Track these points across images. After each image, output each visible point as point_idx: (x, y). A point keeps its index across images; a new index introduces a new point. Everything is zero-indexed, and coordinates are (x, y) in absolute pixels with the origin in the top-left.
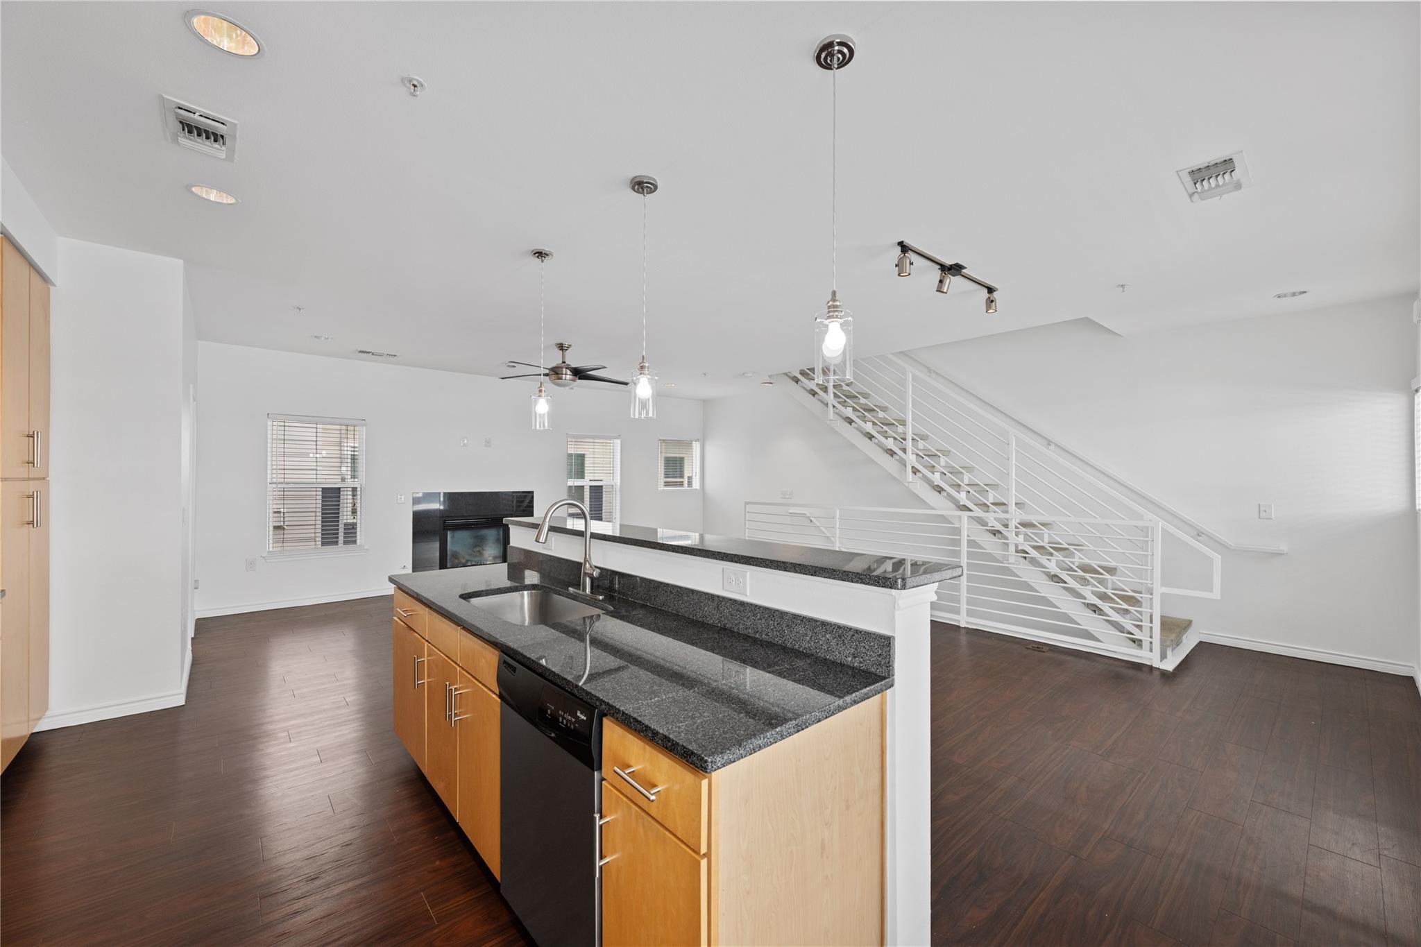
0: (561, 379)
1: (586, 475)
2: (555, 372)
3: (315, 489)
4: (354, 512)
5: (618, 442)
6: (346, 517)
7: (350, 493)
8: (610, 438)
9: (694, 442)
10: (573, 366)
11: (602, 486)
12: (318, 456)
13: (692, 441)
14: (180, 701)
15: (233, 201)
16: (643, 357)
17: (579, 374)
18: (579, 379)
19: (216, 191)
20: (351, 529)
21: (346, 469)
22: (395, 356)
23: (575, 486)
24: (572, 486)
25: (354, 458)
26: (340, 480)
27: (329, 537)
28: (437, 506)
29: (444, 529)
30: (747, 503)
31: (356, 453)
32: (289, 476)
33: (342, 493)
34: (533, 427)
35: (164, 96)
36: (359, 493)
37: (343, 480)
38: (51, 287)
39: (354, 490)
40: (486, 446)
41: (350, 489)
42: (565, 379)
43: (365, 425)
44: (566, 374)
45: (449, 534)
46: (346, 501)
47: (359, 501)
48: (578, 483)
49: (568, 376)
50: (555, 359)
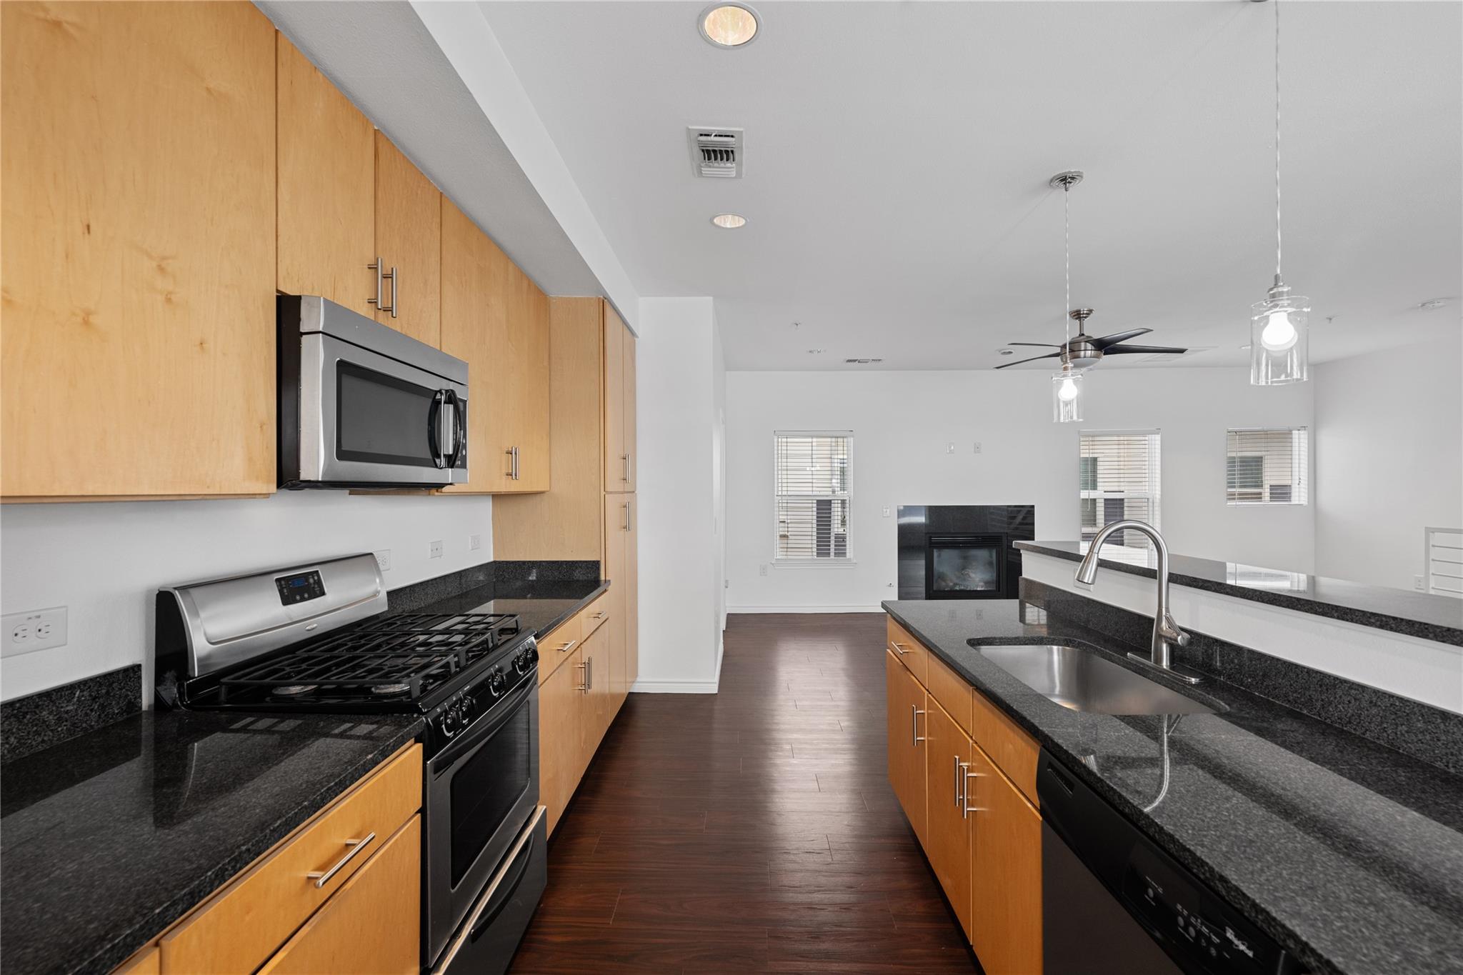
0: (1078, 357)
1: (1098, 484)
2: (1072, 350)
3: (811, 501)
4: (843, 522)
5: (1158, 437)
6: (836, 528)
7: (840, 505)
8: (1144, 434)
9: (1295, 433)
10: (1096, 337)
11: (1123, 500)
12: (813, 469)
13: (1291, 431)
14: (713, 689)
15: (742, 222)
16: (1276, 277)
17: (1106, 347)
18: (1104, 354)
19: (730, 216)
20: (841, 539)
21: (836, 482)
22: (879, 360)
23: (1091, 499)
24: (1087, 499)
25: (843, 471)
26: (831, 493)
27: (823, 550)
28: (921, 519)
29: (930, 547)
30: (1430, 531)
31: (845, 465)
32: (791, 489)
33: (832, 505)
34: (1055, 420)
35: (690, 127)
36: (847, 505)
37: (834, 492)
38: (636, 339)
39: (843, 502)
40: (975, 452)
41: (840, 502)
42: (1085, 357)
43: (853, 436)
44: (1085, 350)
45: (936, 553)
46: (836, 511)
47: (848, 514)
48: (1093, 494)
49: (1088, 351)
50: (1069, 331)
